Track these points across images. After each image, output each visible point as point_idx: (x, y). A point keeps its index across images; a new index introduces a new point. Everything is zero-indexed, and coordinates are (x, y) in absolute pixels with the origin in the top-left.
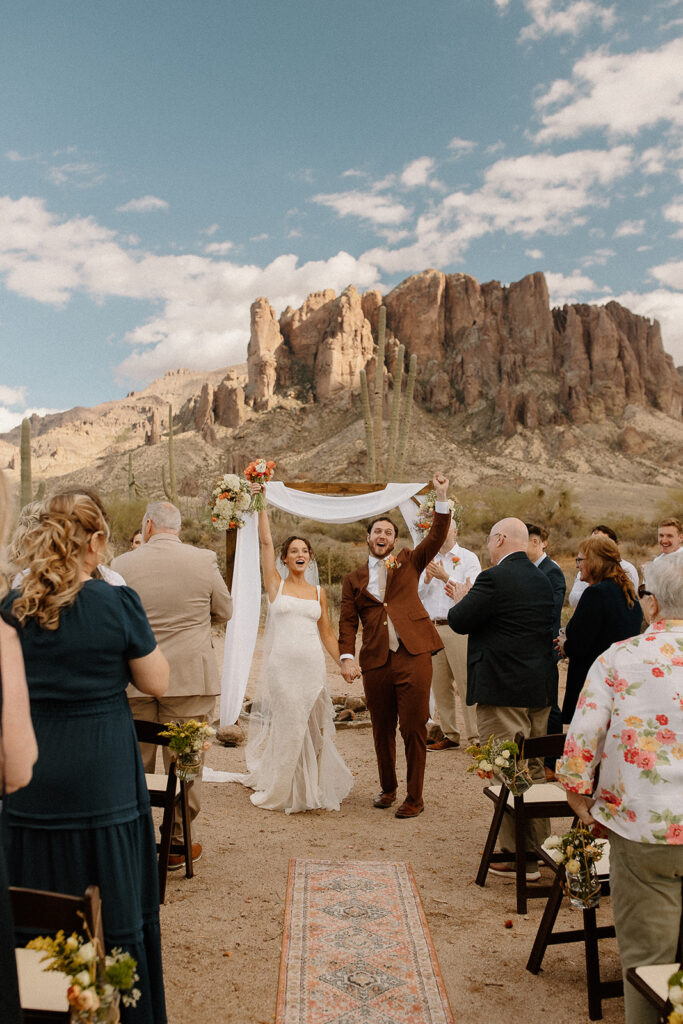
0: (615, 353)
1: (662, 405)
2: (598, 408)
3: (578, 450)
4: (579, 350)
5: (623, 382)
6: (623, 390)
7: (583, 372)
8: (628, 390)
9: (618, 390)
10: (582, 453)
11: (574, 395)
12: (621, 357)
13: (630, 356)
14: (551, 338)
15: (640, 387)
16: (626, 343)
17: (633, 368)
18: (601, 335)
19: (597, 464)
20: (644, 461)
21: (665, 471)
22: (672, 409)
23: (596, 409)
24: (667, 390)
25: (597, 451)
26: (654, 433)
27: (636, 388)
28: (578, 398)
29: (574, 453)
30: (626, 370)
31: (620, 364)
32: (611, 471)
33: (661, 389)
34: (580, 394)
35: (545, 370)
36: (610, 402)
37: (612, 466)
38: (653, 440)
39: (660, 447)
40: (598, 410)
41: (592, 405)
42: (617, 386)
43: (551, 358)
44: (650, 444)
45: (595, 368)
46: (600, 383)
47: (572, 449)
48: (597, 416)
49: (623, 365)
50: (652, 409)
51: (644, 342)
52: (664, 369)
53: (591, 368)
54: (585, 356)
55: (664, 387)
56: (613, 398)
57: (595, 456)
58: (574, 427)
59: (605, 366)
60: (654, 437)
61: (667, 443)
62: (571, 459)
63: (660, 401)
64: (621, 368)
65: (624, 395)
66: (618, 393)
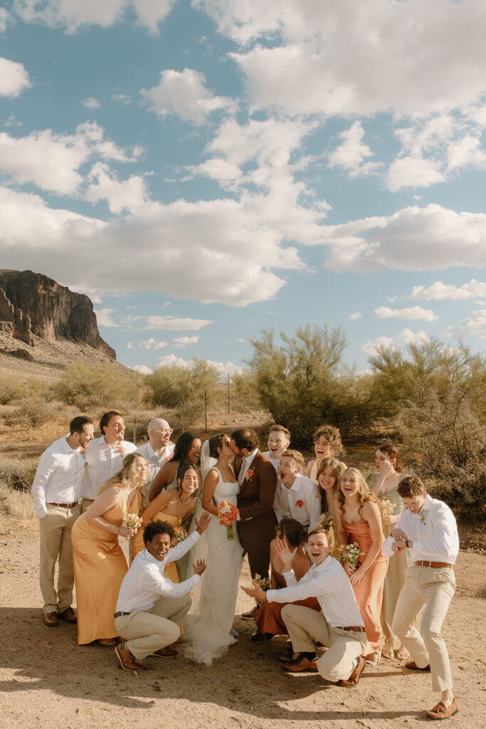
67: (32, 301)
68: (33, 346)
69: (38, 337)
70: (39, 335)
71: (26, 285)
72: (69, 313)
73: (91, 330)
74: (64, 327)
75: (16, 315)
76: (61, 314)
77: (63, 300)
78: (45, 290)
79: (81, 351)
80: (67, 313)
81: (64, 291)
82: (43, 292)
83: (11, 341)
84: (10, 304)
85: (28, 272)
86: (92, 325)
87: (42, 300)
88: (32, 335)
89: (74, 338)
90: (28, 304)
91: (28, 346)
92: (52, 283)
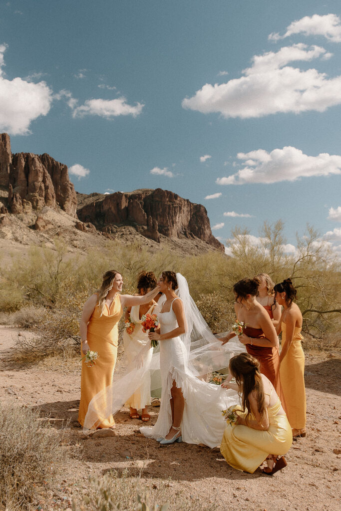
0: (40, 179)
1: (65, 208)
2: (28, 206)
3: (10, 227)
4: (22, 176)
5: (44, 194)
6: (43, 199)
7: (23, 188)
8: (47, 199)
9: (41, 198)
10: (11, 229)
11: (15, 198)
12: (44, 181)
13: (49, 182)
14: (9, 168)
15: (53, 197)
16: (48, 175)
17: (50, 188)
18: (34, 169)
19: (17, 235)
20: (44, 234)
21: (52, 240)
22: (71, 210)
23: (27, 207)
24: (69, 201)
25: (21, 228)
26: (54, 221)
27: (51, 198)
28: (17, 201)
29: (7, 229)
30: (47, 188)
31: (43, 185)
32: (23, 238)
33: (66, 200)
34: (18, 198)
35: (4, 185)
36: (35, 204)
37: (25, 236)
38: (53, 225)
39: (56, 228)
40: (29, 208)
41: (25, 204)
42: (40, 196)
43: (8, 178)
44: (50, 226)
45: (29, 186)
46: (32, 194)
47: (7, 226)
48: (27, 211)
49: (45, 186)
50: (60, 209)
51: (59, 175)
52: (68, 189)
53: (28, 185)
54: (25, 179)
55: (68, 199)
56: (37, 202)
57: (18, 230)
58: (12, 215)
59: (34, 185)
60: (54, 223)
61: (59, 227)
62: (5, 231)
63: (64, 206)
64: (43, 188)
65: (44, 201)
66: (40, 200)
67: (161, 210)
68: (159, 242)
69: (164, 236)
70: (165, 234)
71: (157, 199)
72: (189, 218)
73: (205, 230)
74: (185, 229)
75: (148, 221)
76: (182, 219)
77: (185, 209)
78: (170, 202)
79: (196, 246)
80: (188, 218)
81: (186, 202)
82: (169, 203)
83: (143, 239)
84: (143, 213)
85: (159, 190)
86: (206, 227)
87: (167, 209)
88: (159, 234)
89: (192, 236)
90: (158, 212)
91: (156, 243)
92: (176, 196)
